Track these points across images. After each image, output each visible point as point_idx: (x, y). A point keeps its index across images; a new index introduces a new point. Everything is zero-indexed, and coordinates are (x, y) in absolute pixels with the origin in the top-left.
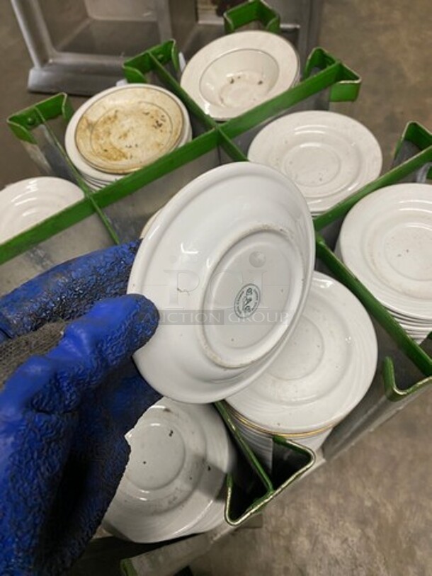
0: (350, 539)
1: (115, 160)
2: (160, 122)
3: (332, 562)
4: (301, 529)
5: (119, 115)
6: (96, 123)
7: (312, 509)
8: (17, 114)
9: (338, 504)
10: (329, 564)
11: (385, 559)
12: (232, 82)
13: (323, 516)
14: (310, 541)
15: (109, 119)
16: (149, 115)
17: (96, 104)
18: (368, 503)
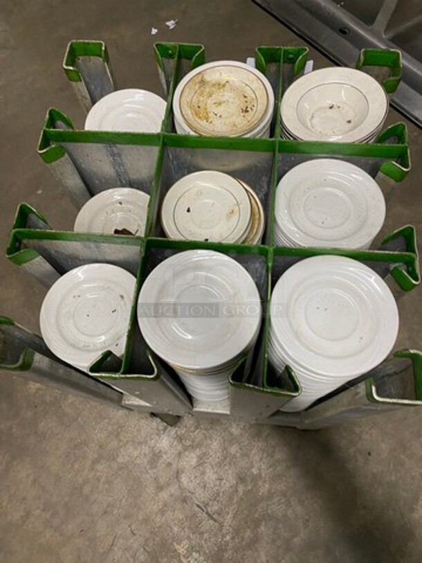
0: (224, 481)
1: (200, 118)
2: (249, 109)
3: (201, 484)
4: (198, 450)
5: (227, 85)
6: (209, 82)
7: (215, 444)
8: (164, 43)
9: (235, 455)
10: (199, 484)
11: (237, 511)
12: (331, 108)
13: (219, 454)
14: (198, 462)
15: (219, 85)
16: (246, 99)
17: (217, 68)
18: (255, 471)
